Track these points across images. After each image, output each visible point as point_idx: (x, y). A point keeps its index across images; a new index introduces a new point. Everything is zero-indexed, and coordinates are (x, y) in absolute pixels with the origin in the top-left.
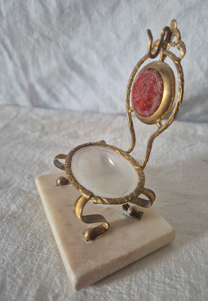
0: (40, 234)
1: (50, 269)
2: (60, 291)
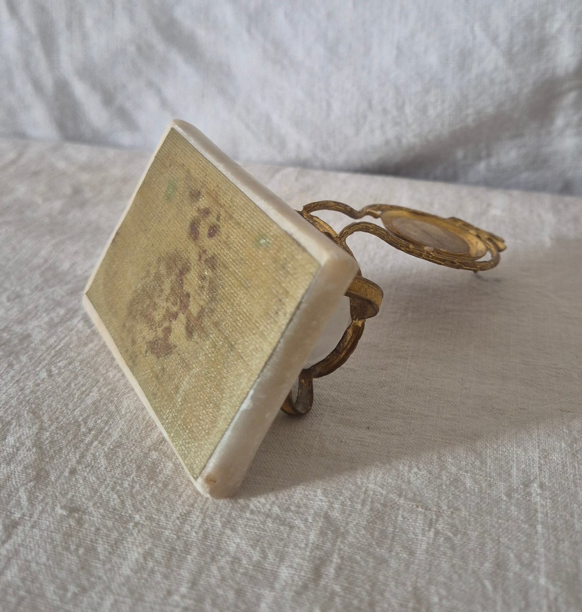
0: (7, 409)
1: (13, 475)
2: (24, 515)
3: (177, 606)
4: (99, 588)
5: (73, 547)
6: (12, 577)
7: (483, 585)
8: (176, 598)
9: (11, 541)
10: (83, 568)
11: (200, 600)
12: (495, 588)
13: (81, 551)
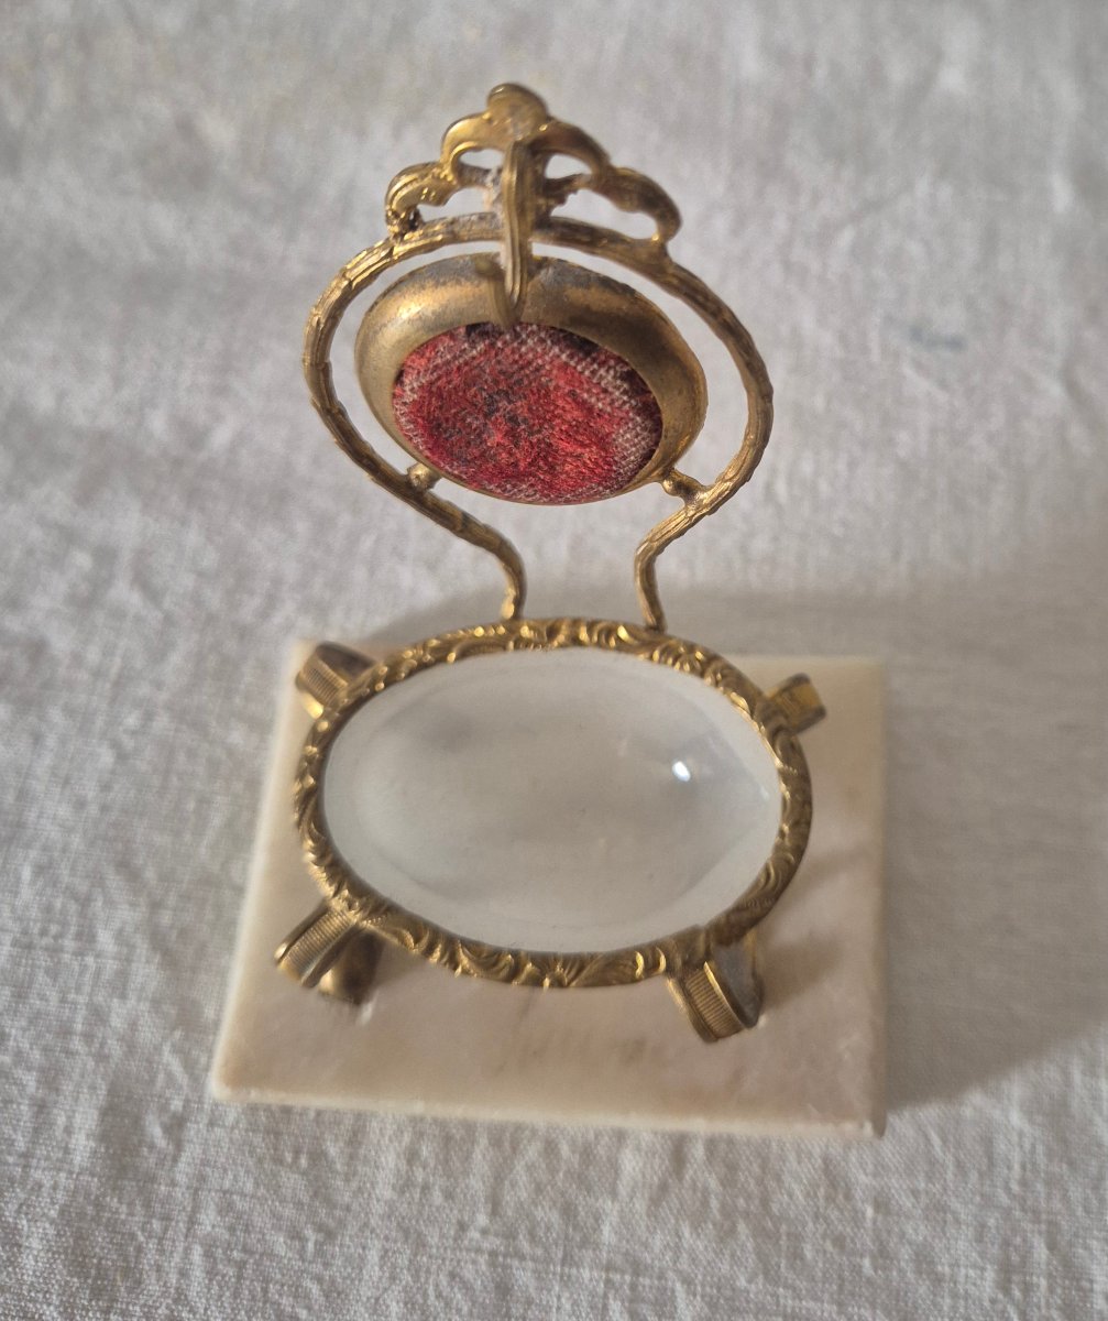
3: (478, 1250)
5: (289, 1158)
6: (213, 1226)
8: (474, 1234)
13: (303, 1162)
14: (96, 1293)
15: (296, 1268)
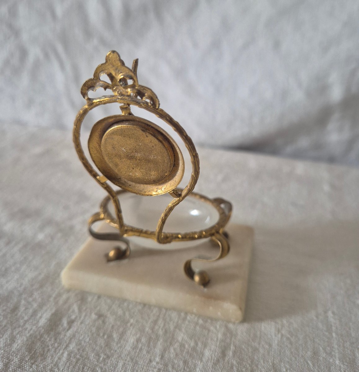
3: (155, 368)
4: (116, 356)
5: (101, 335)
6: (73, 348)
7: (307, 363)
8: (154, 363)
9: (71, 329)
10: (107, 345)
11: (166, 365)
12: (314, 365)
13: (105, 337)
14: (31, 358)
15: (95, 364)
